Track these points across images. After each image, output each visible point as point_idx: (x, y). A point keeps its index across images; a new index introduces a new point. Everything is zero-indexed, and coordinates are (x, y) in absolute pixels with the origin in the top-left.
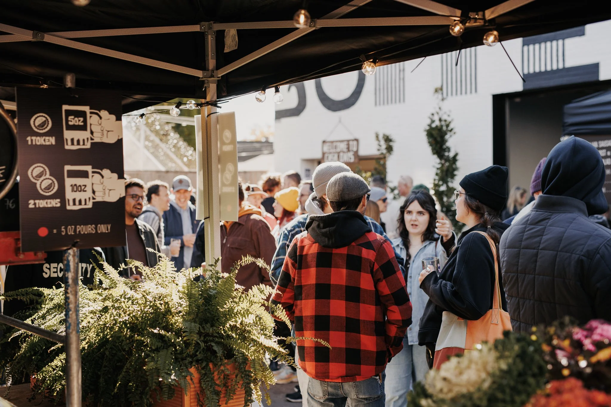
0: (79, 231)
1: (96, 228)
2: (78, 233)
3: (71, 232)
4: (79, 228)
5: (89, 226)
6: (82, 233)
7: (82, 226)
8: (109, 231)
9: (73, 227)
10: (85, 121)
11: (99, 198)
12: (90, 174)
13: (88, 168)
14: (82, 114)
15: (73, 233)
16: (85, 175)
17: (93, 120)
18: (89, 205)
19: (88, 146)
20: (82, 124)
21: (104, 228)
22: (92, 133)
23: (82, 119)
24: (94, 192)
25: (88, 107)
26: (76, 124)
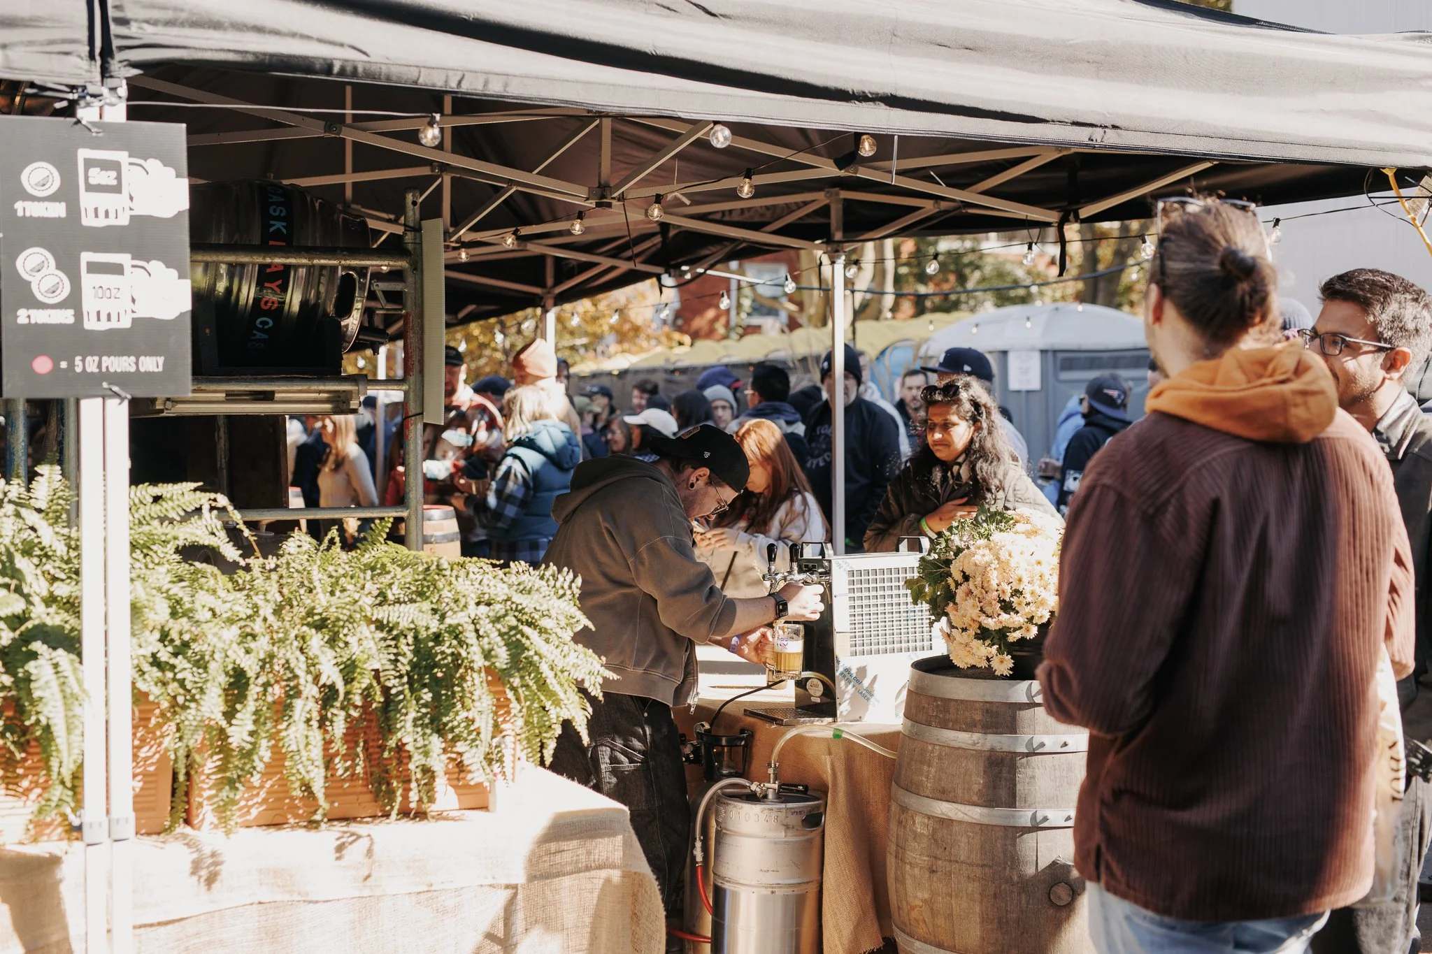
0: (107, 367)
1: (137, 364)
2: (104, 369)
3: (92, 369)
4: (107, 361)
5: (126, 358)
6: (112, 370)
7: (112, 358)
8: (161, 369)
9: (97, 358)
10: (119, 178)
11: (142, 313)
12: (127, 269)
13: (124, 259)
14: (115, 166)
15: (96, 370)
16: (117, 269)
17: (132, 175)
18: (126, 323)
19: (124, 221)
20: (115, 183)
21: (151, 364)
22: (131, 198)
23: (113, 174)
24: (134, 301)
25: (126, 154)
26: (104, 183)
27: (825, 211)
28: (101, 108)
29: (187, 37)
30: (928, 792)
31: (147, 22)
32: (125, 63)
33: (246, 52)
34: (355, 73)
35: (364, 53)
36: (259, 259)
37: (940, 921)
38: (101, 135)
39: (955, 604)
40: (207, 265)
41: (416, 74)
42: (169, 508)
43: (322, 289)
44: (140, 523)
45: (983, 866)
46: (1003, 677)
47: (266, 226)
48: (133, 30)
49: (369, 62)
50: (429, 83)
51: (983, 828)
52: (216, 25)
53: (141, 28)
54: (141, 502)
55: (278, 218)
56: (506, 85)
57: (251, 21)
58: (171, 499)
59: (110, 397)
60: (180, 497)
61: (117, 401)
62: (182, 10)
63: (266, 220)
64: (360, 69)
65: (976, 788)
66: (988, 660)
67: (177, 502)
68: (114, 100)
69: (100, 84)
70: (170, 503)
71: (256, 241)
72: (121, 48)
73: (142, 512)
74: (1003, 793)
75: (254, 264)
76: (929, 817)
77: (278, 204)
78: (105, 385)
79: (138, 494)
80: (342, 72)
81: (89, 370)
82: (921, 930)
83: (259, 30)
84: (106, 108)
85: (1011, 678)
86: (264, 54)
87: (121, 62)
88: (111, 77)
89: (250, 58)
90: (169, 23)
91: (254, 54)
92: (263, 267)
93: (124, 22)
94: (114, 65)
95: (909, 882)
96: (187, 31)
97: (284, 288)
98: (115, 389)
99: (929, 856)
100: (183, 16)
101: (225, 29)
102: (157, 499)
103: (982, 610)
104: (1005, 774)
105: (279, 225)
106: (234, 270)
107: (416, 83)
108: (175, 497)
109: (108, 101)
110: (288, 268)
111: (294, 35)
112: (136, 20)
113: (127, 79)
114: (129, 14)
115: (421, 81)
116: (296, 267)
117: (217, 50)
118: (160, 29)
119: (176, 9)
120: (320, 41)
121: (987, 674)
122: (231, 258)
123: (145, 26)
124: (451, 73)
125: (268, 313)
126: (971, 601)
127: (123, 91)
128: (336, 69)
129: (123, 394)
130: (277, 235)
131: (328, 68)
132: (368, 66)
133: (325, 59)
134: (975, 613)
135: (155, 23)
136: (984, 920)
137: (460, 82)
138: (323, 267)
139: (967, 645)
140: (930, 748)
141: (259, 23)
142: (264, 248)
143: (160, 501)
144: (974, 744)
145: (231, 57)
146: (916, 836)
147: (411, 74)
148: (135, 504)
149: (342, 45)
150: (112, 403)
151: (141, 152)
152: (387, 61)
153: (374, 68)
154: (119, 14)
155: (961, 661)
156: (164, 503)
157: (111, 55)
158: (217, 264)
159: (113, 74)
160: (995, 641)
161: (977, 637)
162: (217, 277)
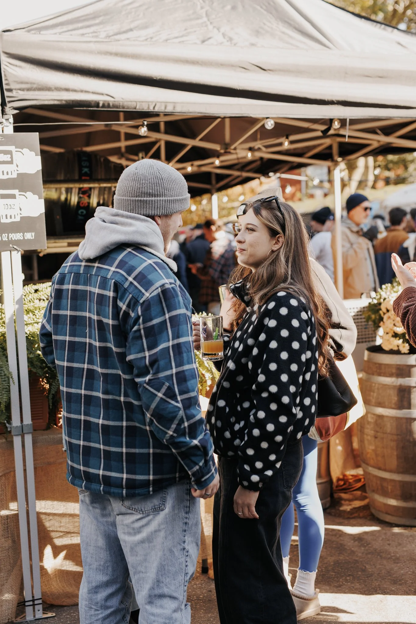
0: (11, 238)
1: (23, 236)
2: (10, 239)
3: (5, 239)
4: (11, 236)
5: (19, 234)
6: (13, 239)
7: (13, 234)
8: (33, 238)
9: (6, 235)
10: (12, 158)
11: (25, 214)
12: (17, 196)
13: (16, 192)
14: (10, 153)
15: (7, 240)
16: (13, 197)
17: (17, 156)
18: (18, 219)
19: (15, 176)
20: (10, 160)
21: (29, 236)
22: (17, 166)
23: (9, 156)
24: (21, 210)
25: (14, 147)
26: (5, 160)
27: (330, 147)
28: (3, 128)
29: (37, 95)
30: (373, 404)
31: (20, 89)
32: (12, 108)
33: (62, 100)
34: (109, 106)
35: (112, 97)
36: (78, 185)
37: (380, 458)
38: (3, 139)
39: (384, 322)
40: (56, 189)
41: (135, 105)
42: (41, 295)
43: (106, 196)
44: (30, 301)
45: (397, 435)
46: (404, 354)
47: (80, 170)
48: (14, 94)
49: (115, 101)
50: (141, 108)
51: (398, 419)
52: (49, 89)
53: (17, 92)
54: (30, 293)
55: (86, 167)
56: (174, 107)
57: (63, 86)
58: (42, 291)
59: (13, 250)
60: (46, 290)
61: (16, 252)
62: (34, 84)
63: (81, 168)
64: (111, 104)
65: (394, 402)
66: (398, 346)
67: (44, 292)
68: (8, 124)
69: (1, 118)
70: (42, 292)
71: (77, 177)
72: (9, 102)
73: (30, 297)
74: (405, 404)
75: (76, 188)
76: (374, 414)
77: (85, 161)
78: (11, 246)
79: (28, 289)
80: (103, 106)
81: (4, 240)
82: (372, 462)
83: (67, 90)
84: (5, 128)
85: (409, 353)
86: (70, 101)
87: (10, 108)
88: (6, 114)
89: (64, 102)
90: (28, 90)
91: (66, 101)
92: (80, 189)
93: (10, 90)
94: (7, 109)
95: (366, 442)
96: (37, 93)
97: (89, 197)
98: (15, 247)
99: (374, 431)
100: (35, 86)
101: (53, 91)
102: (36, 291)
103: (394, 325)
104: (406, 395)
105: (86, 170)
106: (68, 191)
107: (135, 108)
108: (43, 290)
109: (5, 125)
110: (90, 189)
111: (82, 91)
112: (15, 89)
113: (13, 115)
114: (12, 87)
115: (138, 107)
116: (94, 188)
117: (49, 100)
118: (25, 92)
119: (31, 83)
120: (93, 93)
121: (398, 352)
122: (66, 185)
123: (19, 91)
124: (150, 104)
125: (84, 208)
126: (390, 321)
127: (11, 120)
128: (101, 105)
129: (18, 249)
130: (86, 174)
131: (97, 104)
132: (114, 103)
133: (96, 101)
134: (391, 326)
135: (23, 90)
136: (398, 457)
137: (154, 108)
138: (105, 188)
139: (388, 340)
140: (374, 385)
141: (67, 87)
142: (80, 181)
143: (38, 292)
144: (393, 383)
145: (56, 103)
146: (369, 423)
147: (134, 104)
148: (27, 294)
149: (102, 94)
150: (14, 253)
151: (20, 146)
152: (122, 100)
153: (116, 103)
154: (8, 87)
155: (386, 347)
156: (39, 293)
157: (5, 105)
158: (60, 189)
159: (7, 113)
160: (401, 337)
161: (393, 336)
162: (61, 193)
